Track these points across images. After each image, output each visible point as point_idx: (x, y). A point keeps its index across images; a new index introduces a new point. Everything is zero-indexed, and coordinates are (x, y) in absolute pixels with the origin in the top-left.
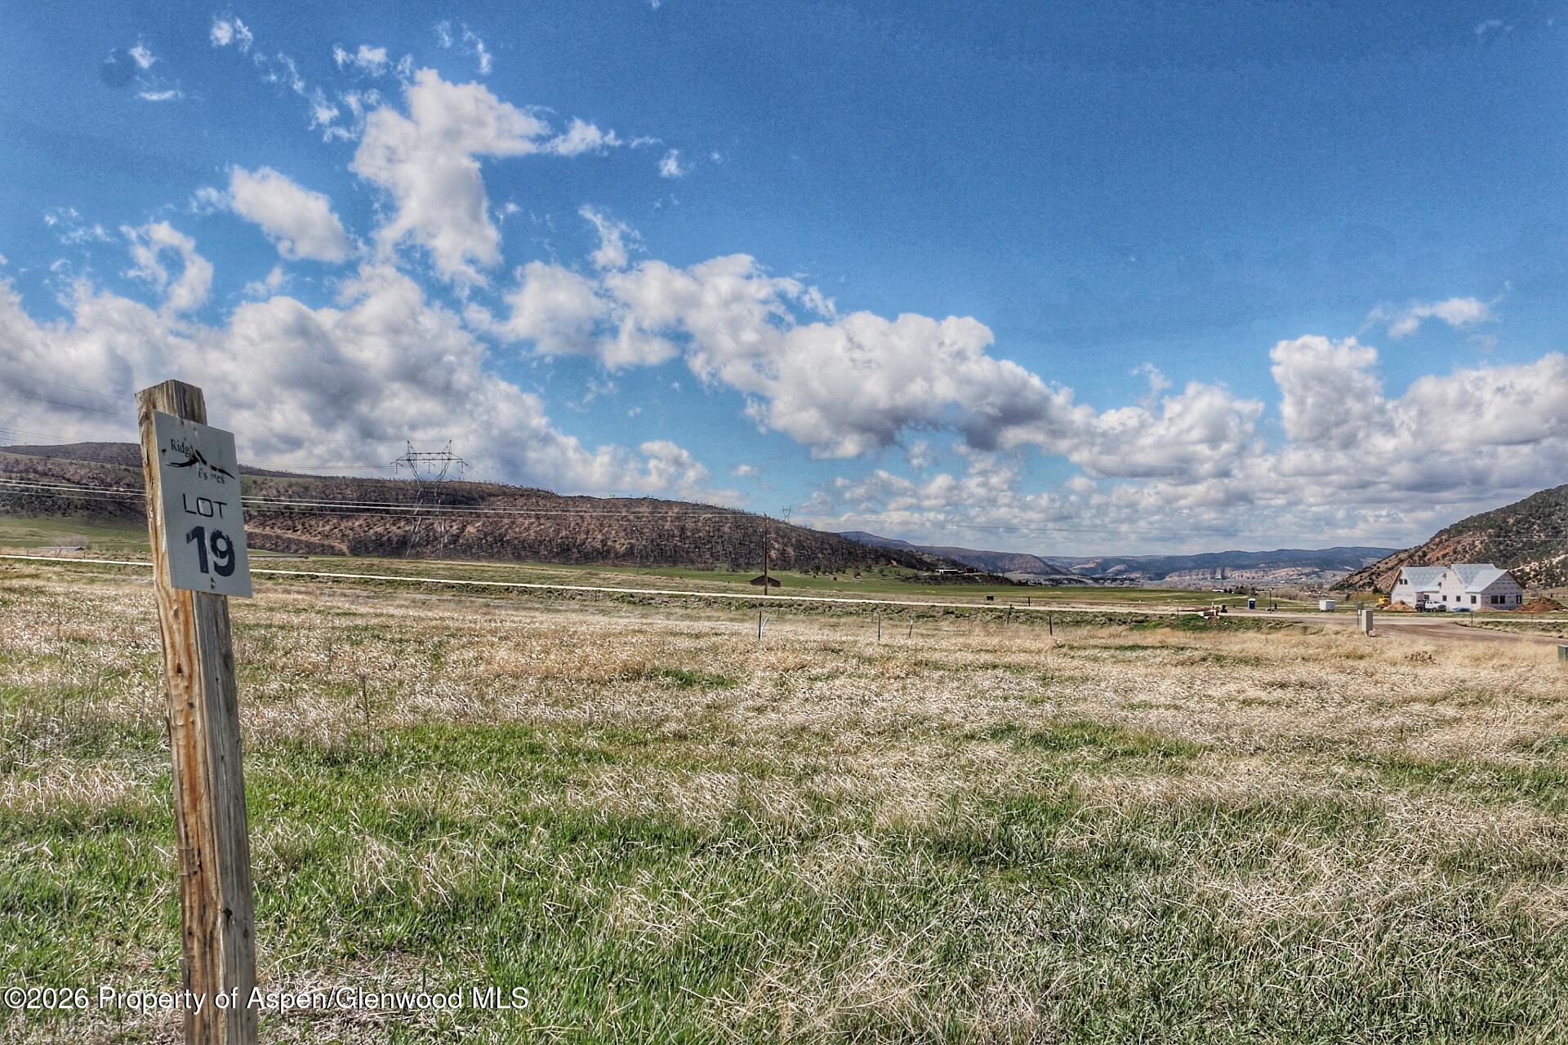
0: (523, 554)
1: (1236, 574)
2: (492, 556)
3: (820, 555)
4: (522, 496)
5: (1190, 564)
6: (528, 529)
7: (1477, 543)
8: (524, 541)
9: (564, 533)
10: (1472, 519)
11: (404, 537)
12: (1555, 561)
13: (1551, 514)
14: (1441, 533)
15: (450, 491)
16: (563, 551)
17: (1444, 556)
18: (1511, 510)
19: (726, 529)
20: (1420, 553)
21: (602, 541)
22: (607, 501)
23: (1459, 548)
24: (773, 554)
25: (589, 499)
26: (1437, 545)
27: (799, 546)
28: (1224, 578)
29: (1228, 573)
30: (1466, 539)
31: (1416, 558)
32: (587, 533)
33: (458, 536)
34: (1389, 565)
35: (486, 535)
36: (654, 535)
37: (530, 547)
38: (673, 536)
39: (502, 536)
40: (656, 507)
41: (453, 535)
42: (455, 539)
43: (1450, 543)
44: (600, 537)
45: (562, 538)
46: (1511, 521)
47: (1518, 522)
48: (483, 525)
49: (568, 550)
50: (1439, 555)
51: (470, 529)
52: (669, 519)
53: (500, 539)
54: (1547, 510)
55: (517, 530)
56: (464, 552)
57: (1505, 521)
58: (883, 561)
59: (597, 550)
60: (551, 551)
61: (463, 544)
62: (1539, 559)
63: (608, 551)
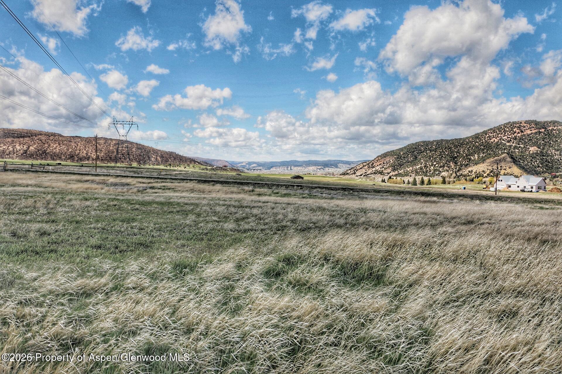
0: (55, 158)
1: (295, 168)
2: (42, 159)
3: (170, 160)
4: (52, 135)
5: (279, 164)
6: (55, 148)
7: (391, 160)
8: (55, 153)
9: (70, 150)
10: (388, 152)
11: (3, 151)
12: (417, 167)
13: (414, 152)
14: (378, 157)
15: (18, 133)
16: (71, 157)
17: (380, 164)
18: (401, 149)
19: (134, 150)
20: (371, 163)
21: (86, 154)
22: (87, 138)
23: (385, 162)
24: (153, 159)
25: (79, 137)
26: (377, 161)
27: (162, 157)
28: (291, 169)
29: (292, 168)
30: (388, 159)
31: (370, 165)
32: (80, 150)
33: (26, 151)
34: (360, 167)
35: (39, 151)
36: (107, 152)
37: (58, 155)
38: (114, 152)
39: (45, 151)
40: (106, 141)
41: (24, 150)
42: (25, 152)
43: (382, 160)
44: (85, 152)
45: (70, 152)
46: (402, 153)
47: (404, 154)
48: (37, 146)
49: (73, 157)
50: (378, 164)
51: (31, 148)
52: (112, 145)
53: (44, 152)
54: (413, 150)
55: (51, 149)
56: (30, 157)
57: (400, 153)
58: (193, 163)
59: (85, 157)
60: (66, 157)
61: (29, 154)
62: (412, 166)
63: (89, 158)
